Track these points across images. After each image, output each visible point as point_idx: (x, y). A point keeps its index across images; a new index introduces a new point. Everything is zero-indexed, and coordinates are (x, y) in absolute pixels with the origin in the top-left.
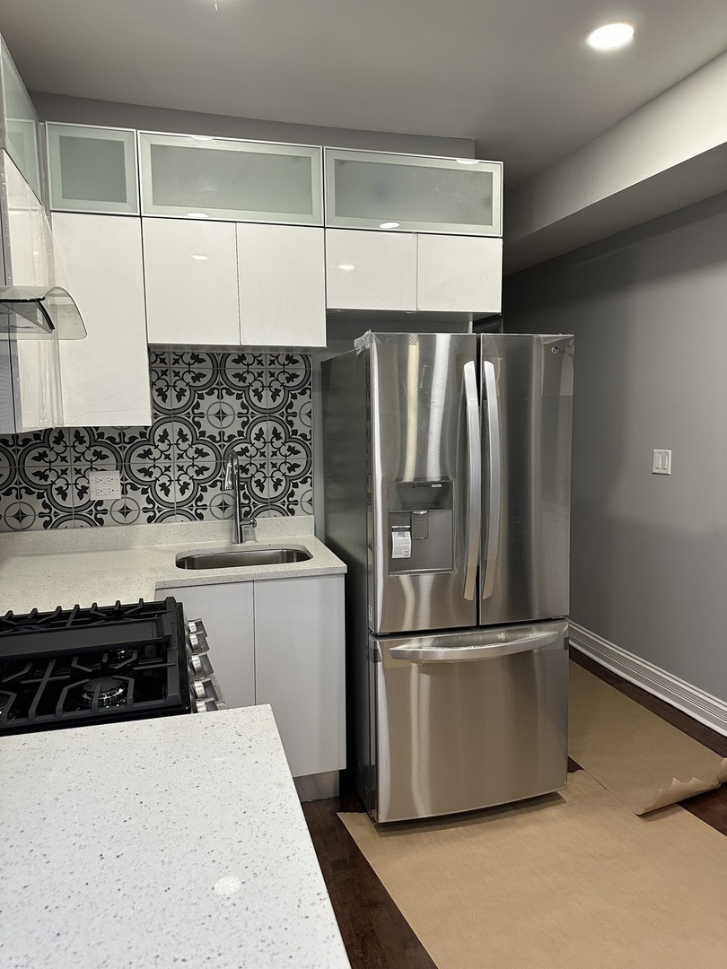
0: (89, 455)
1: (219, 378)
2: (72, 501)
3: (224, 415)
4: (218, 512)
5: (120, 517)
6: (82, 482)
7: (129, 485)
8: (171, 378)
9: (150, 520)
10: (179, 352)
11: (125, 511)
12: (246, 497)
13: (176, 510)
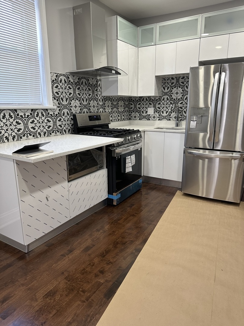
0: (148, 104)
1: (178, 83)
2: (144, 114)
3: (178, 93)
4: (174, 119)
5: (153, 118)
6: (146, 110)
7: (155, 111)
8: (166, 84)
9: (159, 120)
10: (169, 77)
11: (154, 117)
12: (181, 115)
13: (165, 118)
